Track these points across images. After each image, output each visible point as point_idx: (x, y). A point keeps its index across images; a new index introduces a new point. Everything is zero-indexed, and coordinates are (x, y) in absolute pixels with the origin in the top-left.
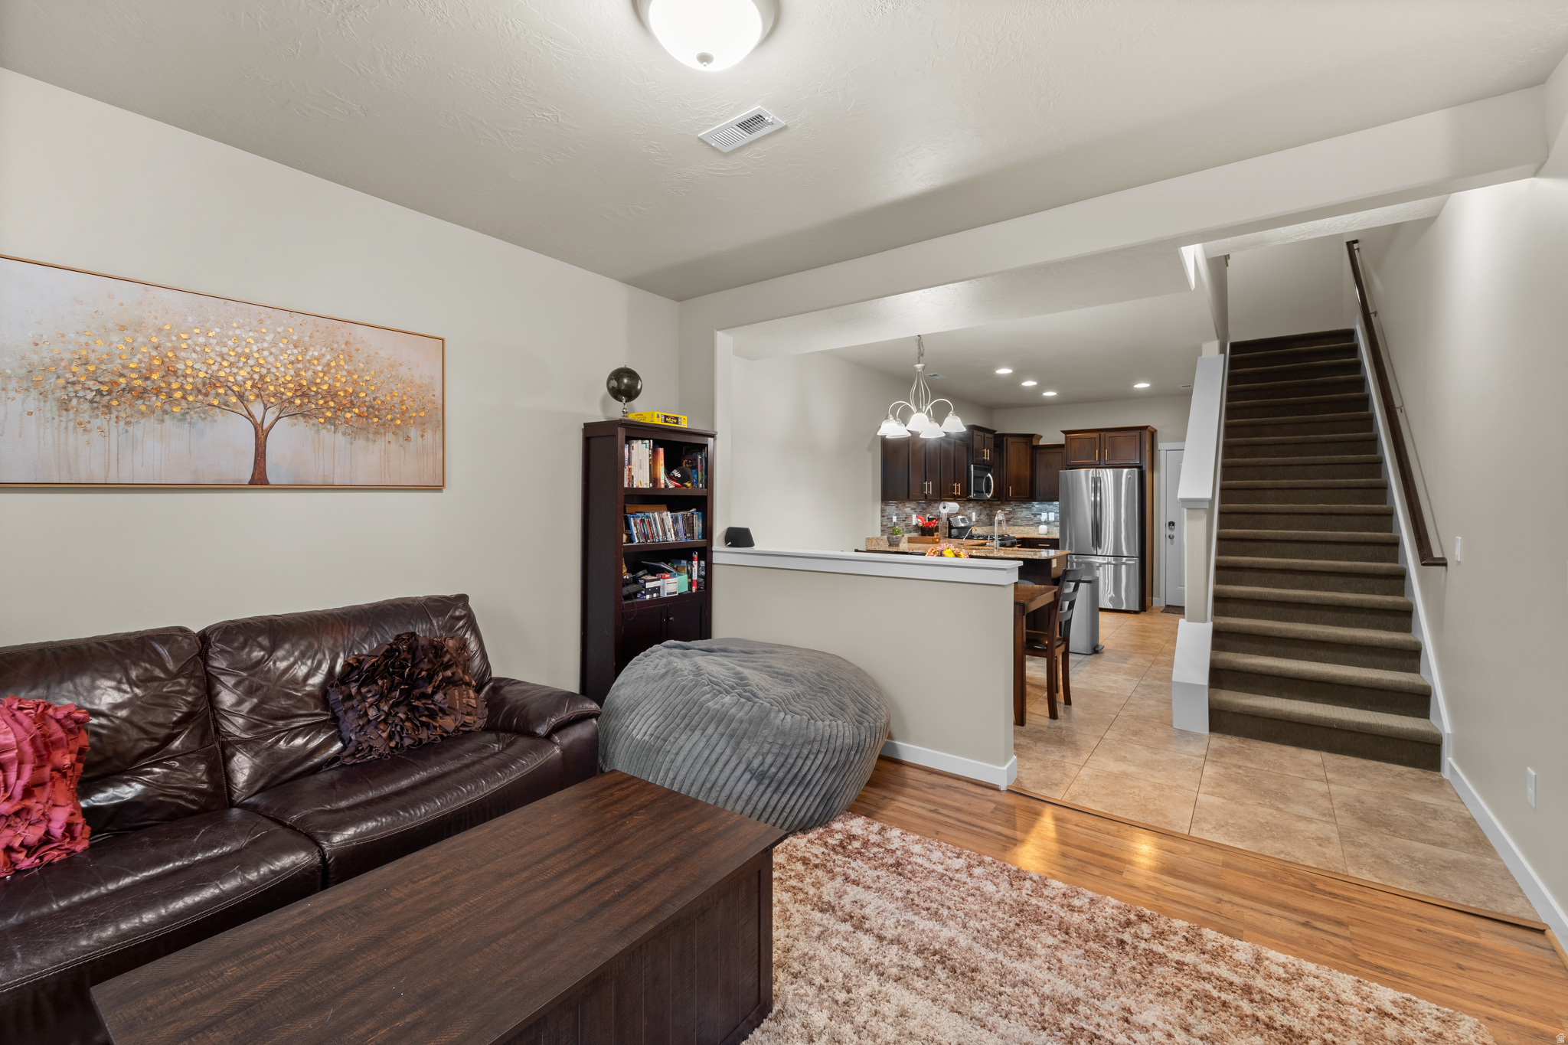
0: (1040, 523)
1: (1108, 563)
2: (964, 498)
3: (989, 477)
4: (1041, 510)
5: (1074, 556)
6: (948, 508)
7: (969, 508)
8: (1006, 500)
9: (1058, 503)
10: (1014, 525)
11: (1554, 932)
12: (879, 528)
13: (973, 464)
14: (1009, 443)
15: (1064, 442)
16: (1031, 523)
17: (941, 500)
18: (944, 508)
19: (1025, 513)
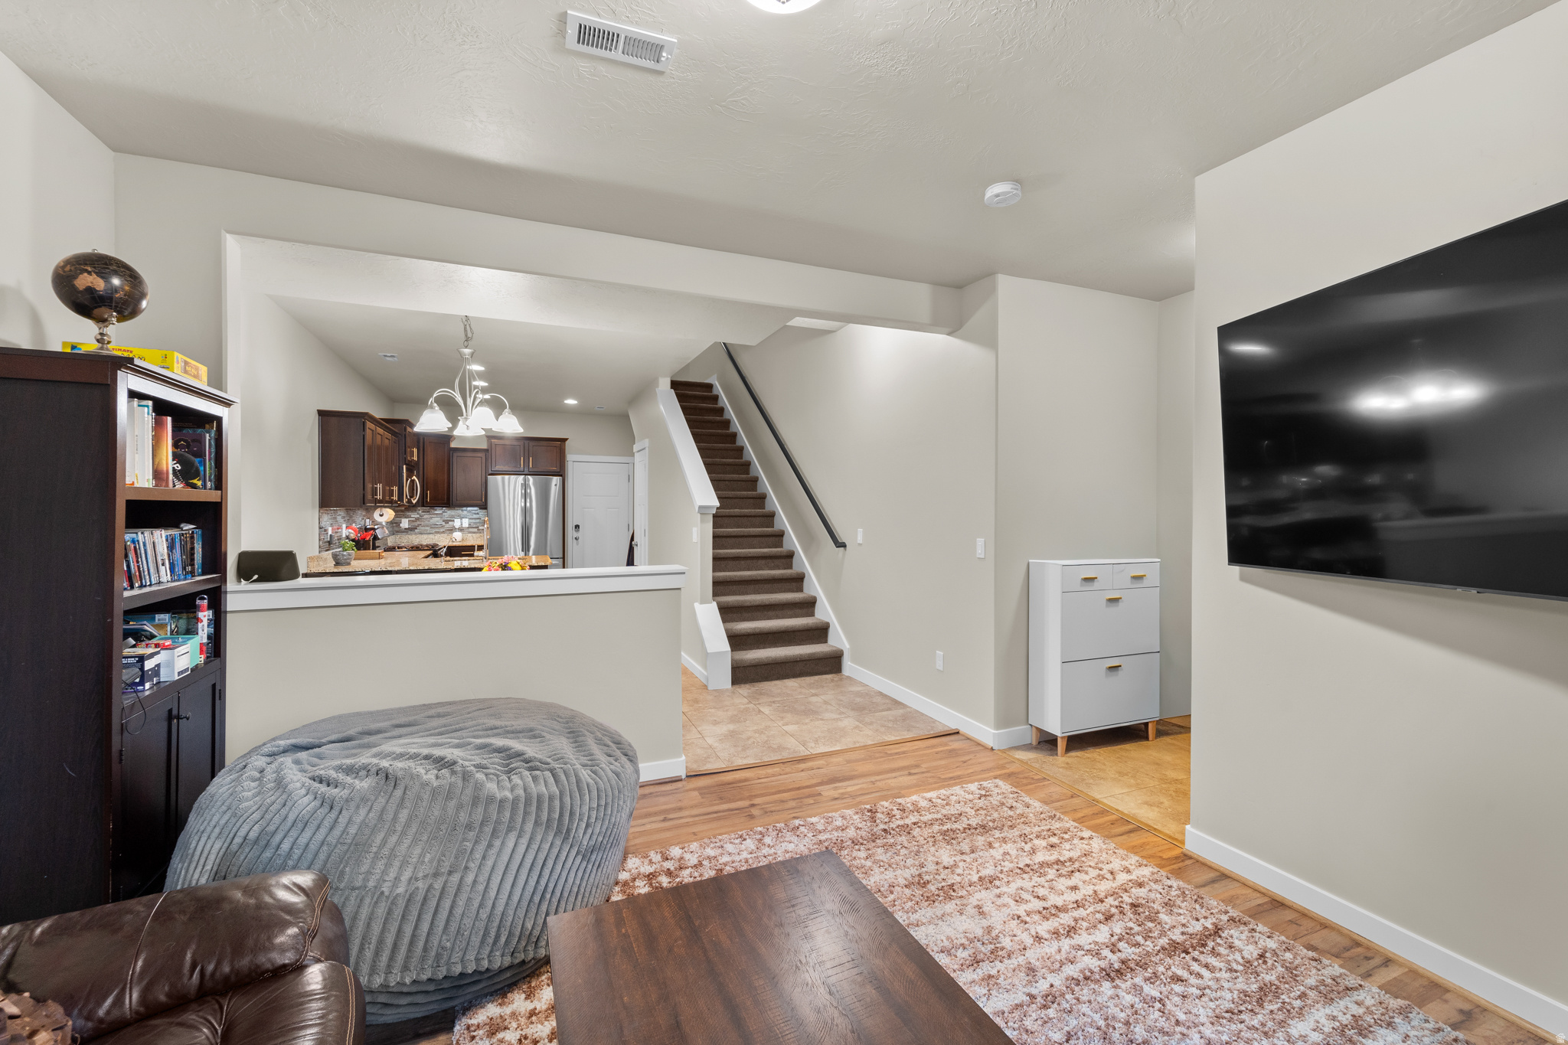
0: (452, 530)
2: (398, 504)
3: (414, 480)
4: (453, 517)
6: (386, 516)
9: (475, 509)
10: (421, 534)
11: (962, 730)
12: (317, 543)
13: (406, 464)
15: (486, 447)
16: (442, 530)
18: (381, 515)
19: (437, 520)
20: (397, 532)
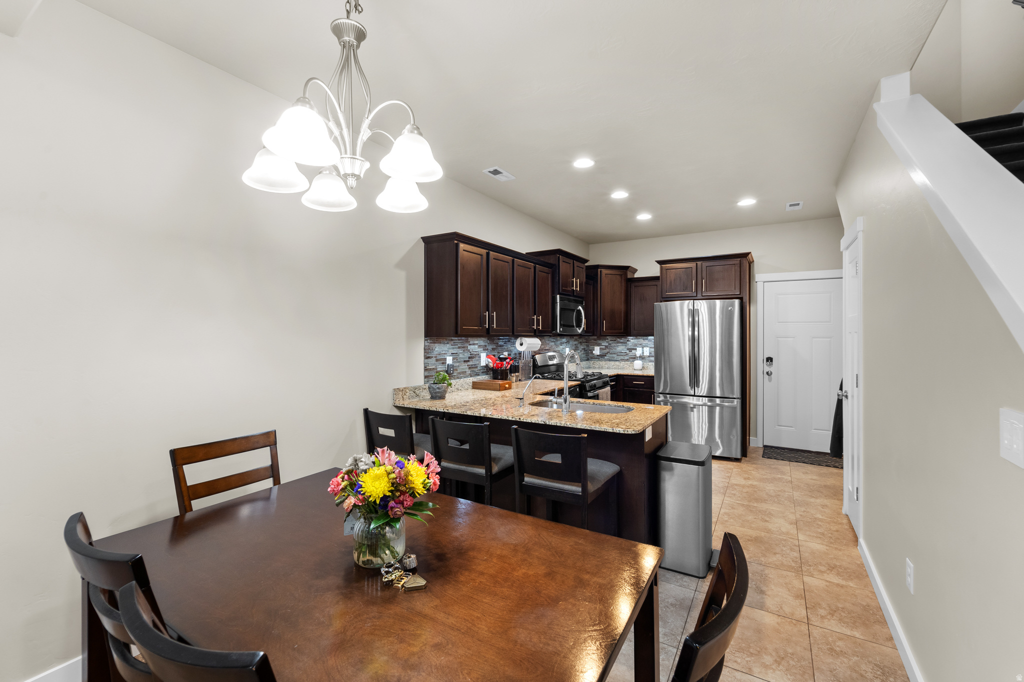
0: (635, 358)
1: (705, 405)
2: (546, 332)
3: (580, 310)
4: (636, 345)
5: (668, 396)
6: (528, 345)
7: (561, 344)
8: (601, 335)
9: (653, 337)
10: (609, 362)
12: (421, 373)
13: (559, 294)
14: (603, 275)
15: (659, 274)
16: (626, 358)
17: (517, 337)
18: (521, 344)
19: (621, 348)
20: (592, 358)
